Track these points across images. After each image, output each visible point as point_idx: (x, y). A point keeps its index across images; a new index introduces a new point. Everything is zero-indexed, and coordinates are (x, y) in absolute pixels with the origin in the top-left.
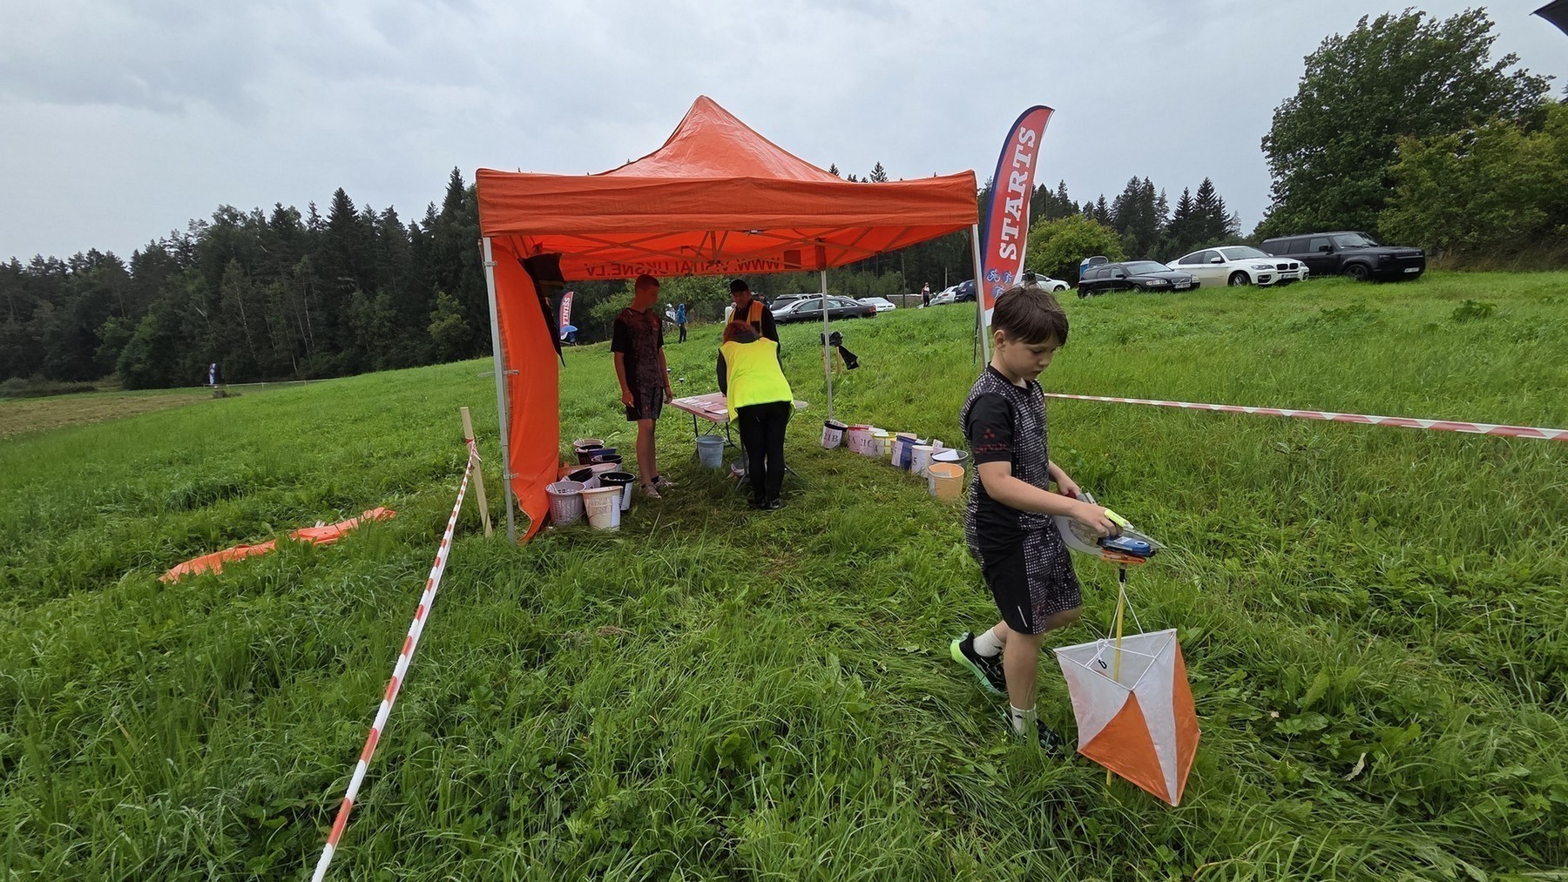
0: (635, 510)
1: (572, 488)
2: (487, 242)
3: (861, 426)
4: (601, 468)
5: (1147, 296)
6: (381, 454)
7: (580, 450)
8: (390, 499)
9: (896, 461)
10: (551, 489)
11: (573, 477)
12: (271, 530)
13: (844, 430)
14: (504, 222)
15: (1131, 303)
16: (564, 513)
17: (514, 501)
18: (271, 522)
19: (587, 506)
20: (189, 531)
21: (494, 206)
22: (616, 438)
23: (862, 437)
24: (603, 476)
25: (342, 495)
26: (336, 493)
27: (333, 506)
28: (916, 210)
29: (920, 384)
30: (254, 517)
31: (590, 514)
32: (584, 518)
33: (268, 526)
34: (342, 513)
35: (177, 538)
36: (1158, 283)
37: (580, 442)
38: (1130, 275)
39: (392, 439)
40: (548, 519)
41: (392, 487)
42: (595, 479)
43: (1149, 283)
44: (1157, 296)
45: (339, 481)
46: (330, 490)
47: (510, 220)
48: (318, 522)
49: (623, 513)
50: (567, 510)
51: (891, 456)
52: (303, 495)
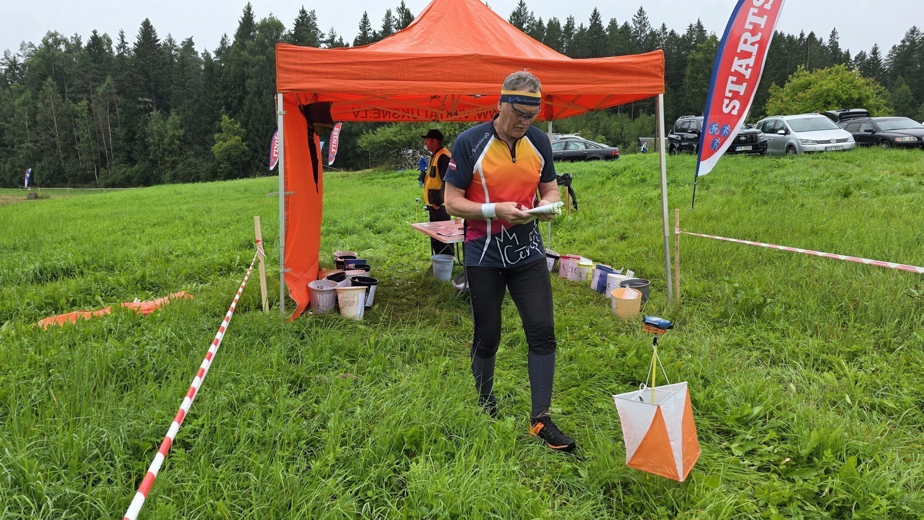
0: (376, 306)
1: (327, 285)
2: (280, 97)
3: (572, 256)
4: (351, 273)
5: (894, 152)
6: (179, 252)
7: (339, 260)
8: (189, 286)
9: (594, 285)
10: (312, 285)
11: (330, 278)
12: (102, 302)
13: (557, 258)
14: (293, 83)
15: (875, 158)
16: (321, 304)
17: (286, 288)
18: (102, 296)
19: (339, 299)
20: (46, 298)
21: (288, 71)
22: (368, 253)
23: (570, 265)
24: (354, 278)
25: (152, 280)
26: (148, 279)
27: (144, 289)
28: (611, 81)
29: (638, 224)
30: (88, 291)
31: (341, 305)
32: (337, 308)
33: (100, 298)
34: (152, 294)
35: (37, 301)
36: (907, 139)
37: (338, 252)
38: (879, 130)
39: (187, 242)
40: (309, 307)
41: (189, 278)
42: (348, 280)
43: (898, 140)
44: (905, 152)
45: (149, 270)
46: (143, 277)
47: (298, 82)
48: (136, 299)
49: (366, 309)
50: (324, 301)
51: (591, 282)
52: (122, 280)
